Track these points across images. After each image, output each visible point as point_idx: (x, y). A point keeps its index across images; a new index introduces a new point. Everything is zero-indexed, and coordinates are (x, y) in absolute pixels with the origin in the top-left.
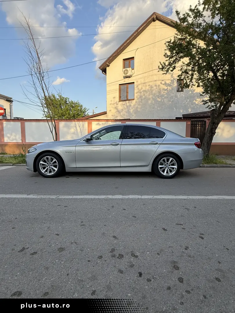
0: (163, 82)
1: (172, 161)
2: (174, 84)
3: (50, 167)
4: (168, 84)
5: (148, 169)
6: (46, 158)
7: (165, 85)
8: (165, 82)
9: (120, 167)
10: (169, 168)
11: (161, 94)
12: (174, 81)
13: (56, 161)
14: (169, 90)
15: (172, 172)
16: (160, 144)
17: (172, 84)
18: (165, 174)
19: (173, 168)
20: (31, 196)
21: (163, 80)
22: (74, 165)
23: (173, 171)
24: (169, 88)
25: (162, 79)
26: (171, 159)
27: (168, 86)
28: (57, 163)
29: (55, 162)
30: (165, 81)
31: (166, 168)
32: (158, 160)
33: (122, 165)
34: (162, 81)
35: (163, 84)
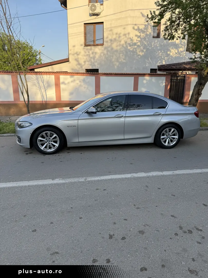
0: (136, 27)
1: (173, 131)
2: (148, 30)
3: (50, 143)
4: (141, 30)
5: (151, 140)
6: (45, 133)
7: (137, 31)
8: (138, 27)
9: (124, 139)
10: (170, 138)
11: (133, 42)
12: (148, 27)
13: (57, 136)
14: (142, 37)
15: (173, 142)
16: (163, 115)
17: (145, 30)
18: (166, 144)
19: (174, 138)
20: (57, 181)
21: (136, 25)
22: (76, 140)
23: (174, 140)
24: (142, 35)
25: (135, 23)
26: (173, 130)
27: (141, 33)
28: (58, 138)
29: (55, 137)
30: (138, 25)
31: (167, 138)
32: (160, 130)
33: (126, 137)
34: (134, 26)
35: (136, 30)
